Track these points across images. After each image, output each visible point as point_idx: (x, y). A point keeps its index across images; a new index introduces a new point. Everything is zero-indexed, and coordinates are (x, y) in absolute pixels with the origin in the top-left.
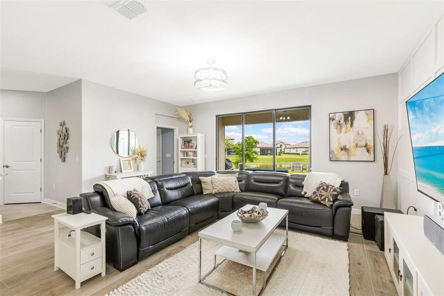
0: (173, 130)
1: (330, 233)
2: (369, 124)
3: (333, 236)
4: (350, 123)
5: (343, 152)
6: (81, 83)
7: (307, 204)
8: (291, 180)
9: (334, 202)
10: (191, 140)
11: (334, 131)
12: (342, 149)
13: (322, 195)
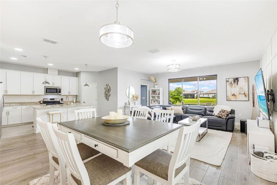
0: (146, 86)
1: (225, 129)
2: (246, 84)
3: (226, 130)
4: (236, 83)
5: (233, 96)
6: (117, 69)
7: (215, 118)
8: (207, 109)
9: (227, 117)
10: (156, 91)
11: (228, 87)
12: (232, 95)
13: (222, 114)
